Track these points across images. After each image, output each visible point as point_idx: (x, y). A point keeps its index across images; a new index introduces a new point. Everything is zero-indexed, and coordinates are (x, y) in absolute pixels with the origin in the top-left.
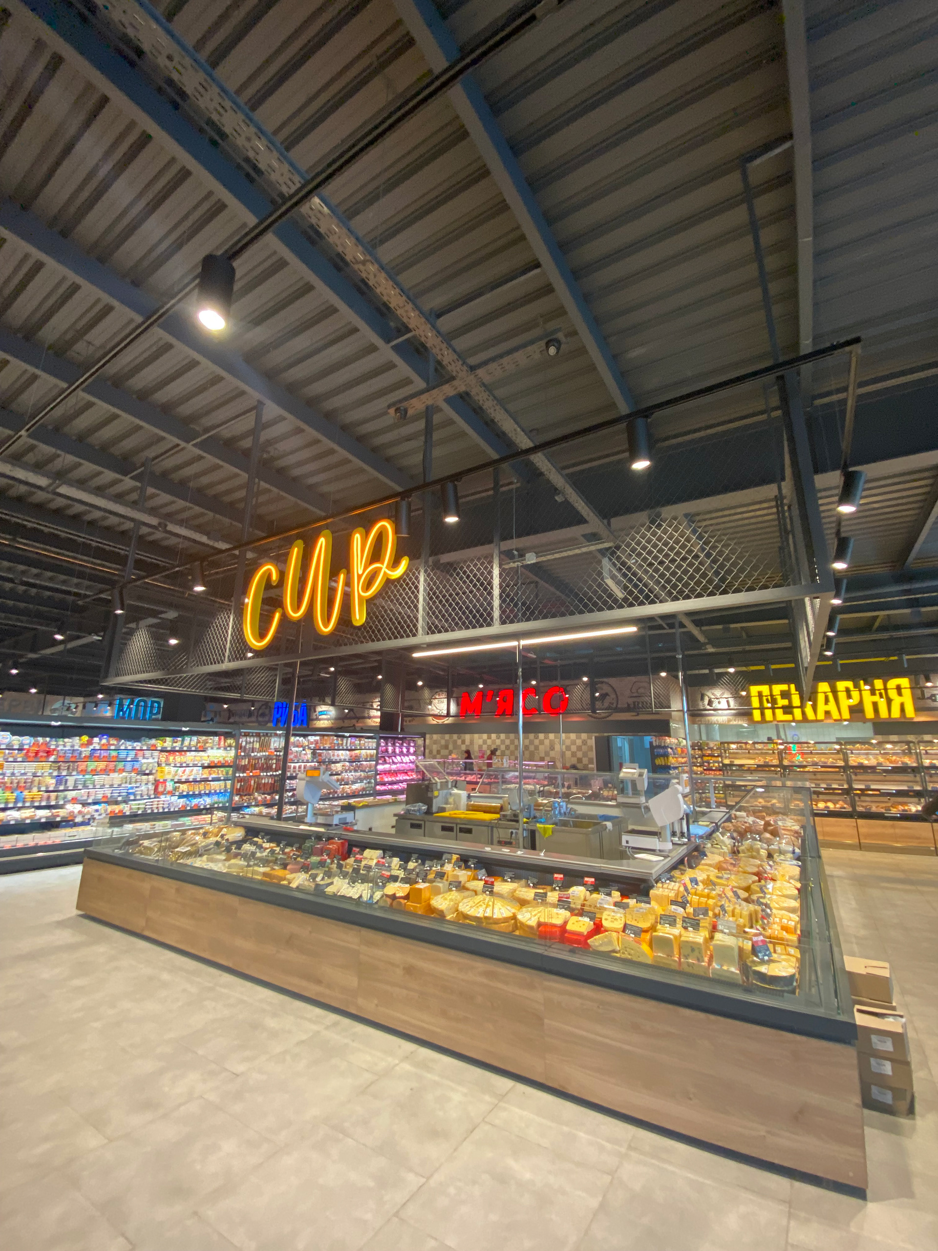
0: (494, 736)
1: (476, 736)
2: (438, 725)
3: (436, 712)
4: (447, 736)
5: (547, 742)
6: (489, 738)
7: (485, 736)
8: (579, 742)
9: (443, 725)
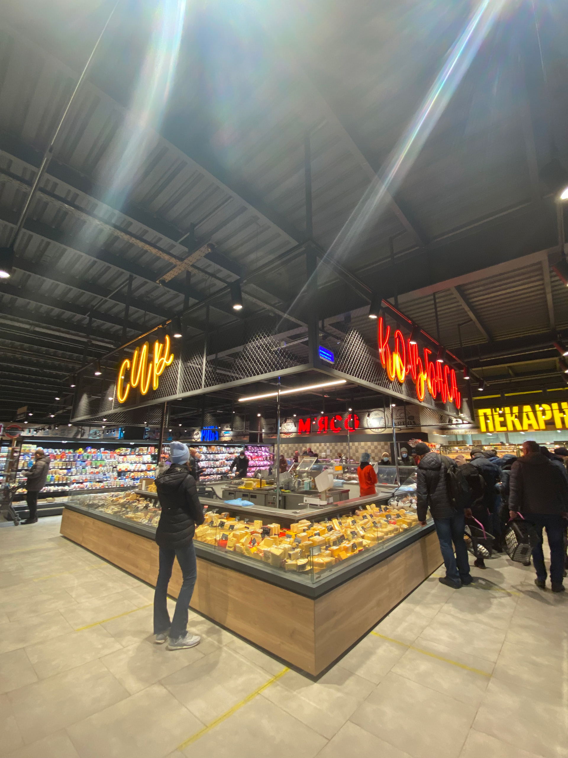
0: (323, 444)
1: (313, 444)
2: (287, 438)
3: (286, 431)
4: (296, 445)
5: (354, 447)
6: (320, 445)
7: (318, 444)
8: (373, 447)
9: (289, 438)
